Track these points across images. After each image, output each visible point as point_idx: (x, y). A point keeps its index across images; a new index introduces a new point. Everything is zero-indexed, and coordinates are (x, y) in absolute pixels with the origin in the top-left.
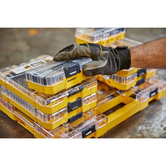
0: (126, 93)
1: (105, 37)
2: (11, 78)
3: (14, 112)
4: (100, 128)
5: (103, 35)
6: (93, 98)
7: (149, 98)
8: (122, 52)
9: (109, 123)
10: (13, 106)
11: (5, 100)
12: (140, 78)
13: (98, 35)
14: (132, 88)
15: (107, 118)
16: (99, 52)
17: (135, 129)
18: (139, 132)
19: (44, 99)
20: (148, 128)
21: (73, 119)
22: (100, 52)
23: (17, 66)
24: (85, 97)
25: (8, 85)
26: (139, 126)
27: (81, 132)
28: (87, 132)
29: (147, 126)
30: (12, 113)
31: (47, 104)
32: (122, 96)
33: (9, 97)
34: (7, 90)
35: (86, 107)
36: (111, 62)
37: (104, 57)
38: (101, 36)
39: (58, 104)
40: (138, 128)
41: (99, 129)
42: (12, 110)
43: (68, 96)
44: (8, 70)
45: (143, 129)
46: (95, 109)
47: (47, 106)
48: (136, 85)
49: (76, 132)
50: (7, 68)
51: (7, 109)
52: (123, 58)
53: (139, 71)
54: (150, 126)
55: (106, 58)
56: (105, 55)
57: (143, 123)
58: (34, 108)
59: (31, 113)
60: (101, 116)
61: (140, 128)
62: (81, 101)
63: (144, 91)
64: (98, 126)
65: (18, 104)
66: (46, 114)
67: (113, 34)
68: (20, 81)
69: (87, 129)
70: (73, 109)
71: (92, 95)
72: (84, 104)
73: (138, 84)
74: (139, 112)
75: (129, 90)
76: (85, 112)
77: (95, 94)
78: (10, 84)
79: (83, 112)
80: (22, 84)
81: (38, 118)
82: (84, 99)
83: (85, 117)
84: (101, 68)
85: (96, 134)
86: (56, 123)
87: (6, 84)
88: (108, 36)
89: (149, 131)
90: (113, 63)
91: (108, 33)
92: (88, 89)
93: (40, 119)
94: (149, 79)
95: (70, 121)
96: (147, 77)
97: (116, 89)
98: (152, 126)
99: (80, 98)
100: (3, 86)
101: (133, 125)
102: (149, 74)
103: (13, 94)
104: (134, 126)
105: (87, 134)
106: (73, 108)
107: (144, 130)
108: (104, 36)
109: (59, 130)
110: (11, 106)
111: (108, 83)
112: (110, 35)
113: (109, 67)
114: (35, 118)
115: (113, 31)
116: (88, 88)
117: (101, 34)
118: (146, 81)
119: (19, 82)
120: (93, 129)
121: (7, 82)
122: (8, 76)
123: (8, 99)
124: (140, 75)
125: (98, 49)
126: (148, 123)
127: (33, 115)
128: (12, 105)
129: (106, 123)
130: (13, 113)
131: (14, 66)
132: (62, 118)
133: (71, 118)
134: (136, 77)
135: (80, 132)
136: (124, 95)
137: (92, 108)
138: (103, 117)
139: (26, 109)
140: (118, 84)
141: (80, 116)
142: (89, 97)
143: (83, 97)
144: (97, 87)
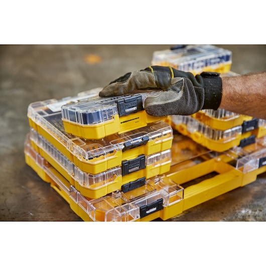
0: (222, 156)
1: (198, 68)
2: (44, 117)
3: (45, 169)
4: (170, 204)
5: (193, 64)
6: (166, 157)
7: (258, 168)
8: (209, 80)
9: (187, 199)
10: (45, 160)
11: (35, 150)
12: (247, 136)
13: (186, 63)
14: (231, 149)
15: (183, 190)
16: (169, 79)
17: (236, 212)
18: (242, 218)
19: (84, 151)
20: (257, 213)
21: (130, 186)
22: (171, 79)
23: (57, 101)
24: (151, 155)
25: (39, 127)
26: (242, 210)
27: (138, 208)
28: (148, 208)
29: (256, 211)
30: (43, 170)
31: (89, 159)
32: (216, 161)
33: (41, 146)
34: (38, 134)
35: (152, 170)
36: (189, 94)
37: (178, 86)
38: (191, 65)
39: (106, 159)
40: (240, 212)
41: (168, 207)
42: (43, 165)
43: (123, 150)
44: (43, 105)
45: (247, 214)
46: (168, 176)
47: (89, 162)
48: (239, 146)
49: (131, 207)
50: (42, 103)
51: (37, 163)
52: (211, 90)
53: (246, 124)
54: (261, 211)
55: (181, 89)
56: (179, 84)
57: (250, 205)
58: (72, 163)
59: (67, 171)
60: (174, 187)
61: (243, 212)
62: (144, 160)
63: (251, 155)
64: (168, 202)
65: (51, 156)
66: (87, 173)
67: (211, 64)
68: (58, 123)
69: (150, 203)
70: (130, 171)
71: (163, 153)
72: (149, 166)
73: (243, 144)
74: (240, 188)
75: (227, 151)
76: (150, 179)
77: (169, 151)
78: (42, 126)
79: (148, 177)
80: (60, 127)
81: (75, 179)
82: (149, 158)
83: (150, 185)
84: (172, 102)
85: (163, 214)
86: (101, 189)
87: (36, 125)
88: (202, 67)
89: (257, 217)
90: (192, 95)
91: (202, 61)
92: (157, 142)
93: (78, 181)
94: (262, 138)
95: (124, 189)
96: (260, 135)
97: (206, 149)
98: (263, 211)
99: (143, 155)
100: (33, 128)
101: (233, 206)
102: (262, 130)
103: (46, 141)
104: (234, 208)
105: (148, 212)
106: (131, 169)
107: (249, 216)
108: (196, 65)
109: (106, 201)
110: (43, 159)
111: (194, 139)
112: (206, 65)
113: (184, 101)
114: (72, 178)
115: (211, 59)
116: (157, 140)
117: (191, 62)
118: (257, 141)
119: (55, 124)
120: (159, 205)
121: (38, 123)
122: (41, 113)
123: (38, 148)
124: (247, 130)
125: (167, 74)
126: (258, 205)
127: (69, 173)
128: (43, 157)
129: (181, 198)
130: (45, 171)
131: (52, 100)
132: (112, 182)
133: (126, 185)
134: (240, 133)
135: (136, 207)
136: (219, 159)
137: (162, 173)
138: (178, 189)
139: (60, 165)
140: (209, 141)
141: (141, 183)
142: (159, 154)
143: (149, 154)
144: (172, 141)
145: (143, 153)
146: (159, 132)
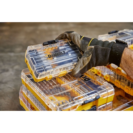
2: (30, 79)
10: (31, 105)
25: (28, 85)
34: (27, 89)
42: (30, 108)
51: (26, 106)
71: (107, 104)
77: (111, 102)
82: (99, 108)
92: (104, 98)
99: (95, 106)
121: (27, 83)
122: (29, 76)
123: (27, 97)
142: (105, 105)
143: (99, 105)
144: (113, 96)
145: (95, 105)
146: (105, 91)
